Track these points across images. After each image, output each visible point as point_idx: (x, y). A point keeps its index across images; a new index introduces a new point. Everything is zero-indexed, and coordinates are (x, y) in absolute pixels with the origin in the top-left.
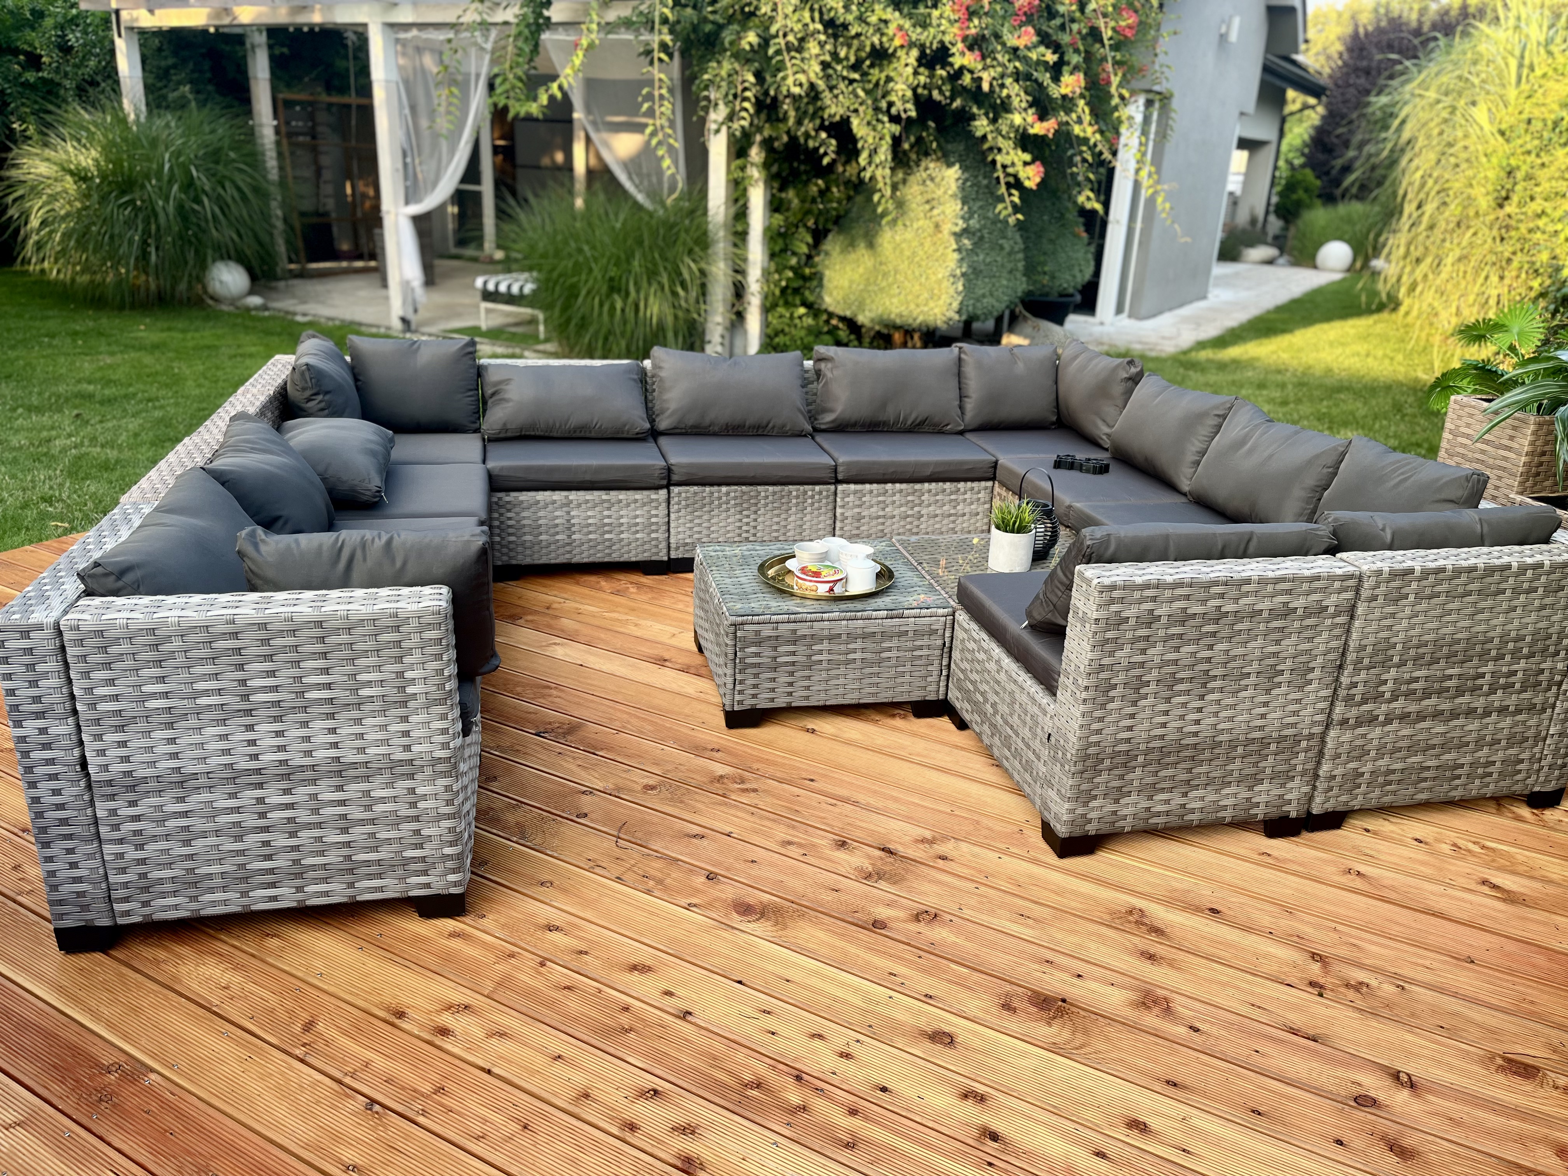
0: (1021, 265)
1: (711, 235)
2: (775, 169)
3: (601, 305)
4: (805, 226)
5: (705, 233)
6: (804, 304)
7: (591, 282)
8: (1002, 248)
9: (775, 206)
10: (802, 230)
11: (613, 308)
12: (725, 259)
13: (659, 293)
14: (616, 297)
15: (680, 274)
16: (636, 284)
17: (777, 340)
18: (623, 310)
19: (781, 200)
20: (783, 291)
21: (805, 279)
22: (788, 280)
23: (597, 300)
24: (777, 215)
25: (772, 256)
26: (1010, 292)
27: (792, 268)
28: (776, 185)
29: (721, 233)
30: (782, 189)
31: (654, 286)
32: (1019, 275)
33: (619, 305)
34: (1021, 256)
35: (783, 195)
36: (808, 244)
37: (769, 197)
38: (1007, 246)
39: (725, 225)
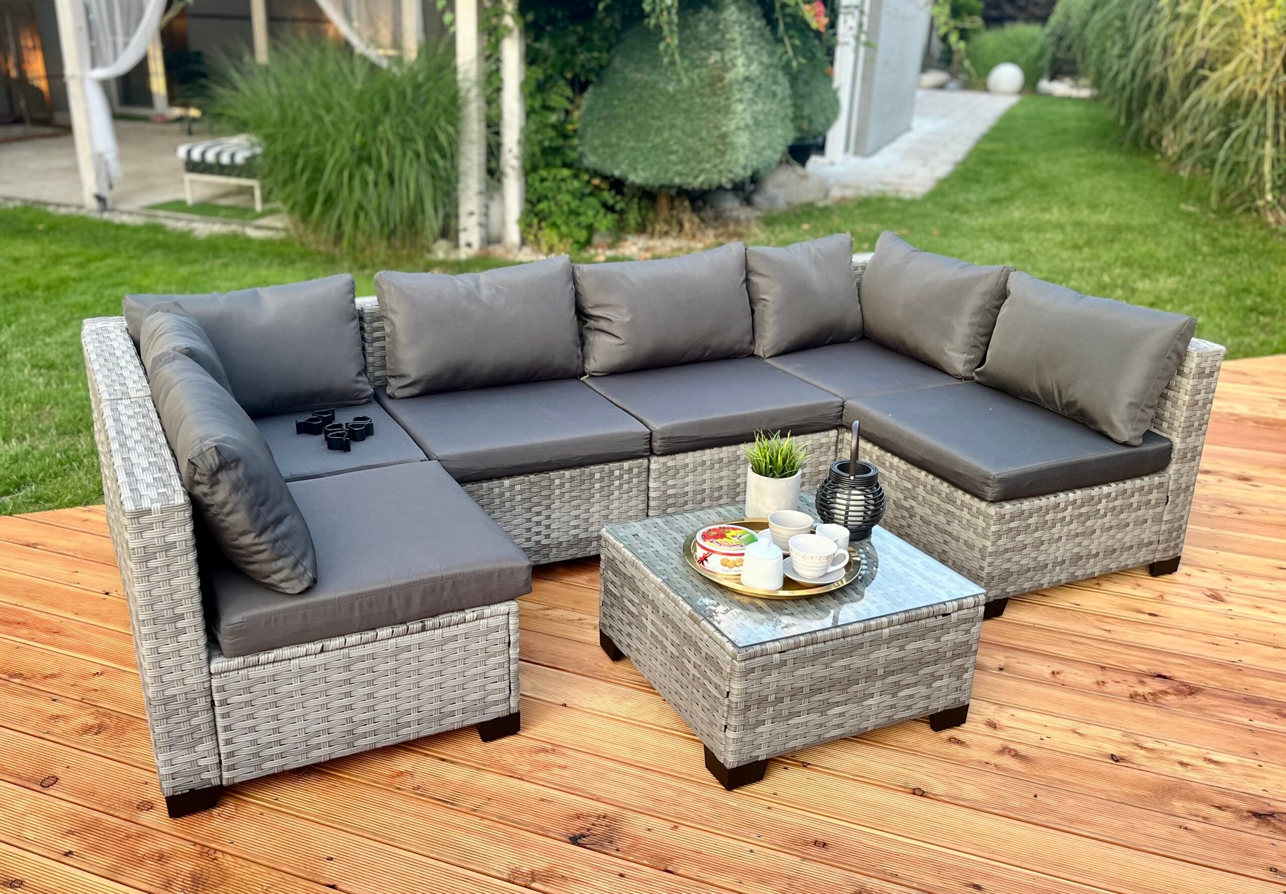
0: (790, 112)
1: (462, 93)
2: (530, 17)
3: (351, 178)
4: (565, 78)
5: (457, 92)
6: (565, 165)
7: (337, 153)
8: (774, 95)
9: (531, 58)
10: (561, 83)
11: (364, 183)
12: (479, 121)
13: (415, 164)
14: (366, 167)
15: (436, 138)
16: (388, 153)
17: (543, 206)
18: (376, 184)
19: (537, 51)
20: (545, 152)
21: (565, 136)
22: (551, 139)
23: (346, 174)
24: (534, 68)
25: (529, 113)
26: (782, 141)
27: (554, 127)
28: (532, 35)
29: (474, 93)
30: (537, 39)
31: (410, 154)
32: (788, 121)
33: (371, 177)
34: (788, 102)
35: (537, 45)
36: (568, 98)
37: (523, 49)
38: (779, 90)
39: (478, 83)
